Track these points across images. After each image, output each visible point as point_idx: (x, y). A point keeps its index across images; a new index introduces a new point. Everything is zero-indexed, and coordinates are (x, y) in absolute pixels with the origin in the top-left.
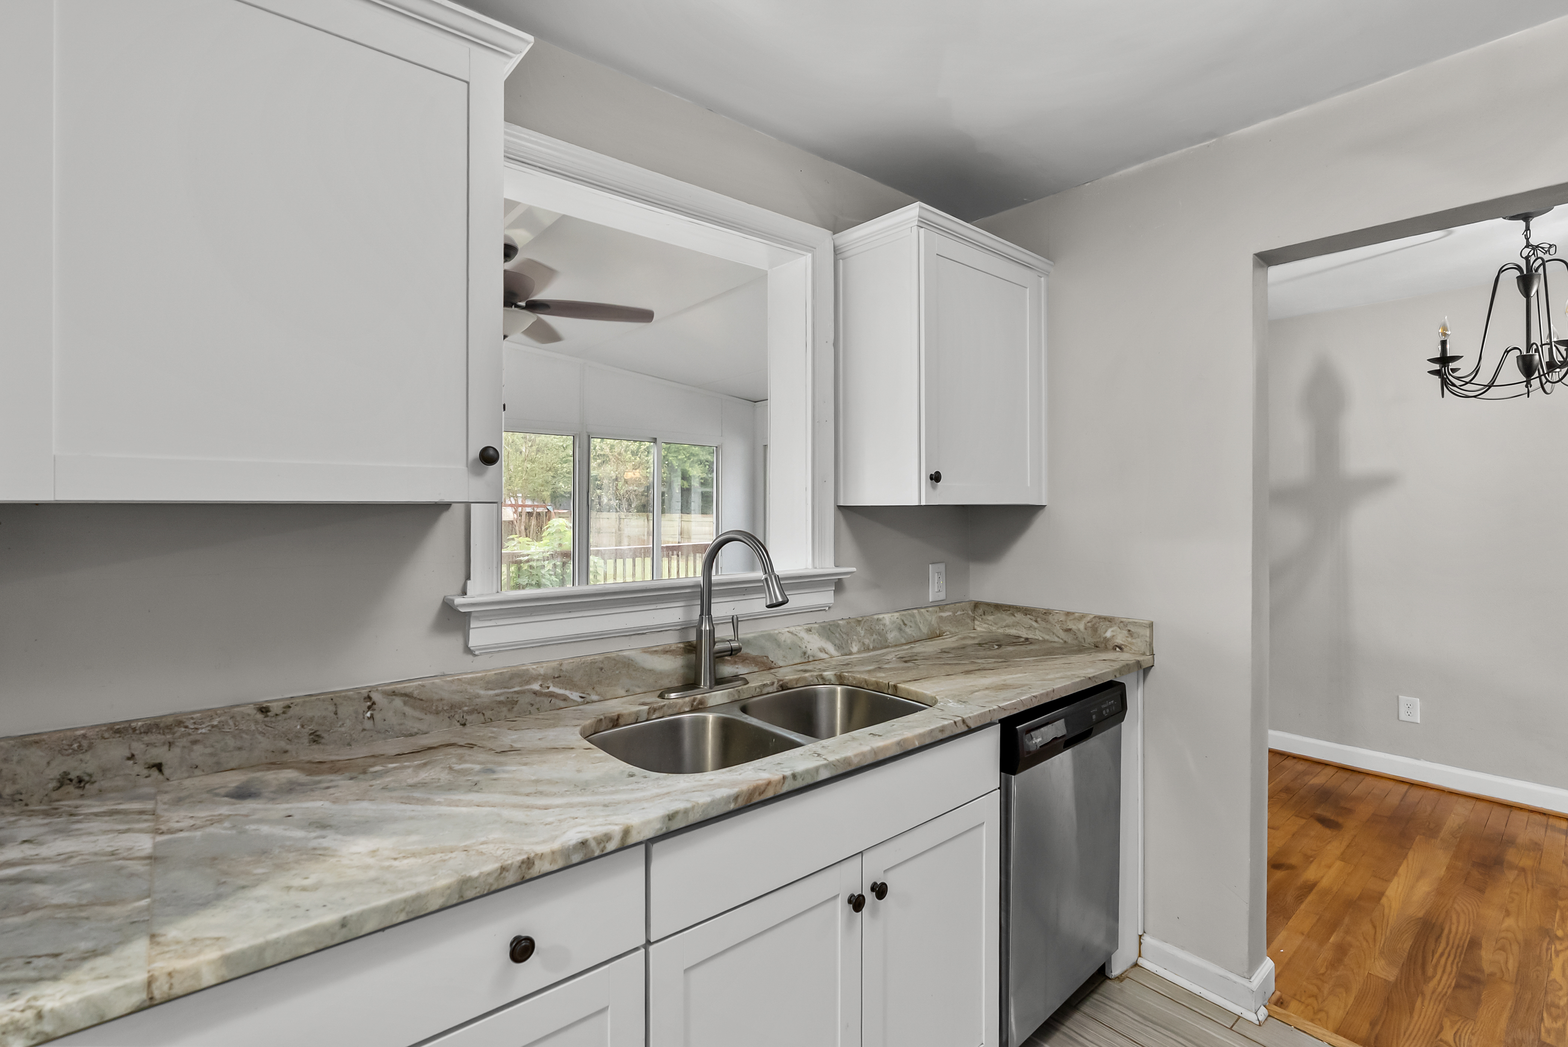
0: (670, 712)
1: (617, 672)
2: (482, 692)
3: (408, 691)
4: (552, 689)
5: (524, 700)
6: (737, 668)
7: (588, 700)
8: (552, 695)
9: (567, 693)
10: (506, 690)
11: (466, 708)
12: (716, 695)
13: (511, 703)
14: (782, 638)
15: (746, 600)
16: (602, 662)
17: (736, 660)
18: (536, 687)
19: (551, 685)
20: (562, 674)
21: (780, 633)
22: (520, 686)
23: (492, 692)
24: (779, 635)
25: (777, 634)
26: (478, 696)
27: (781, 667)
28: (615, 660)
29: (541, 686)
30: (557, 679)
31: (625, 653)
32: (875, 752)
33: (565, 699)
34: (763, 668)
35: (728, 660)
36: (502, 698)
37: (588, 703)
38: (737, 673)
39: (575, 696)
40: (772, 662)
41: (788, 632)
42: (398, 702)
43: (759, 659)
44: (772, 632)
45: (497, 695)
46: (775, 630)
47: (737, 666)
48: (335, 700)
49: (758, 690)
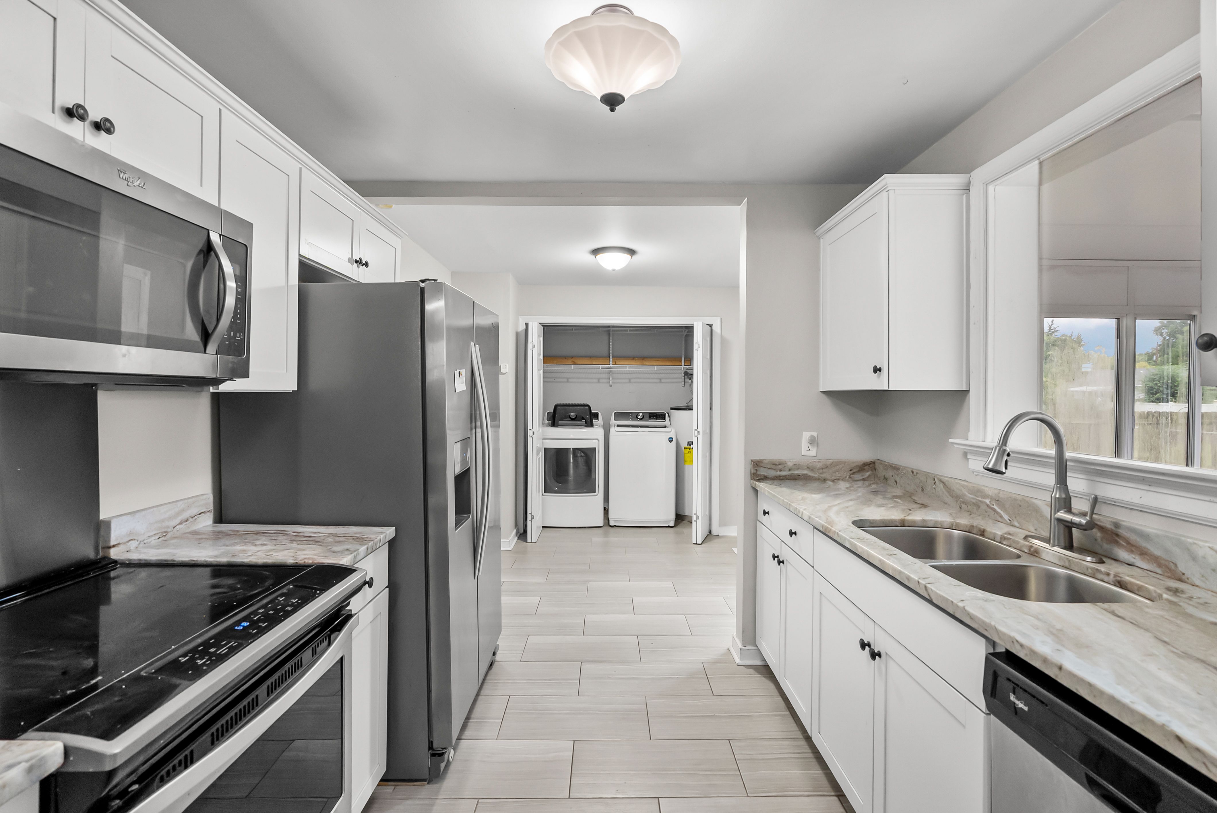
0: (1014, 545)
1: (1030, 513)
2: (967, 494)
3: (944, 481)
4: (995, 507)
5: (983, 507)
6: (1134, 558)
7: (1012, 523)
8: (994, 510)
9: (1002, 513)
10: (976, 497)
11: (961, 500)
12: (1048, 552)
13: (977, 505)
14: (1200, 553)
15: (1155, 492)
16: (1021, 501)
17: (1133, 549)
18: (987, 501)
19: (994, 504)
20: (1000, 500)
21: (1195, 544)
22: (981, 498)
23: (970, 496)
24: (1195, 546)
25: (1191, 544)
26: (965, 495)
27: (1197, 586)
28: (1028, 502)
29: (990, 502)
30: (997, 502)
31: (1034, 501)
32: (869, 554)
33: (1001, 517)
34: (1169, 574)
35: (1123, 545)
36: (974, 501)
37: (1012, 526)
38: (1133, 563)
39: (1006, 517)
40: (1184, 574)
41: (1210, 548)
42: (942, 485)
43: (1163, 562)
44: (1183, 538)
45: (972, 498)
46: (1188, 537)
47: (1134, 556)
48: (927, 474)
49: (1089, 570)
